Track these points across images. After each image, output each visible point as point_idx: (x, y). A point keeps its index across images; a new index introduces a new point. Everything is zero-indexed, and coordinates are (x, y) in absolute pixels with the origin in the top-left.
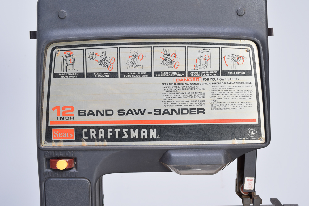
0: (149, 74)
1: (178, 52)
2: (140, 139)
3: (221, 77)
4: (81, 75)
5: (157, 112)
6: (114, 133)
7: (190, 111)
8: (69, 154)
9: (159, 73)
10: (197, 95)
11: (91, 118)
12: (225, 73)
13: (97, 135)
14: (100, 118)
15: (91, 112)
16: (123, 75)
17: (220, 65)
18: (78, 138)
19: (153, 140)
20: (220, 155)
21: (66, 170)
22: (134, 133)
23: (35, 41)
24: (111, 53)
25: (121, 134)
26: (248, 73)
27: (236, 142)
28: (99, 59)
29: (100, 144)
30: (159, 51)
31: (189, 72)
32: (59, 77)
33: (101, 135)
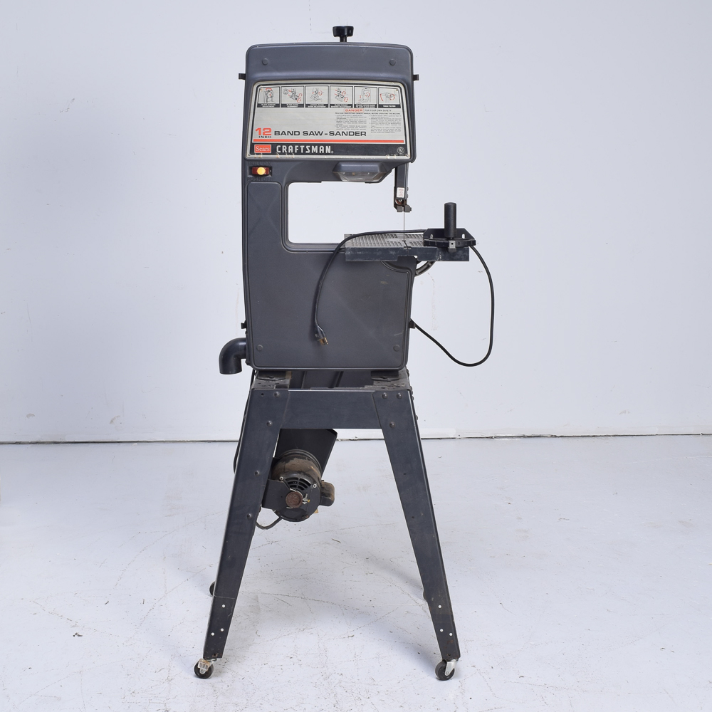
0: (326, 106)
1: (347, 90)
2: (318, 154)
3: (378, 109)
4: (277, 106)
5: (331, 133)
6: (300, 149)
7: (356, 134)
8: (267, 164)
9: (333, 105)
10: (361, 122)
11: (283, 137)
12: (381, 106)
13: (287, 150)
14: (290, 137)
15: (284, 133)
16: (307, 106)
17: (378, 100)
18: (274, 152)
19: (328, 154)
20: (376, 166)
21: (264, 175)
22: (315, 149)
23: (243, 82)
24: (299, 90)
25: (305, 149)
26: (398, 106)
27: (389, 157)
28: (291, 94)
29: (290, 156)
30: (334, 89)
31: (355, 105)
32: (262, 107)
33: (291, 150)
